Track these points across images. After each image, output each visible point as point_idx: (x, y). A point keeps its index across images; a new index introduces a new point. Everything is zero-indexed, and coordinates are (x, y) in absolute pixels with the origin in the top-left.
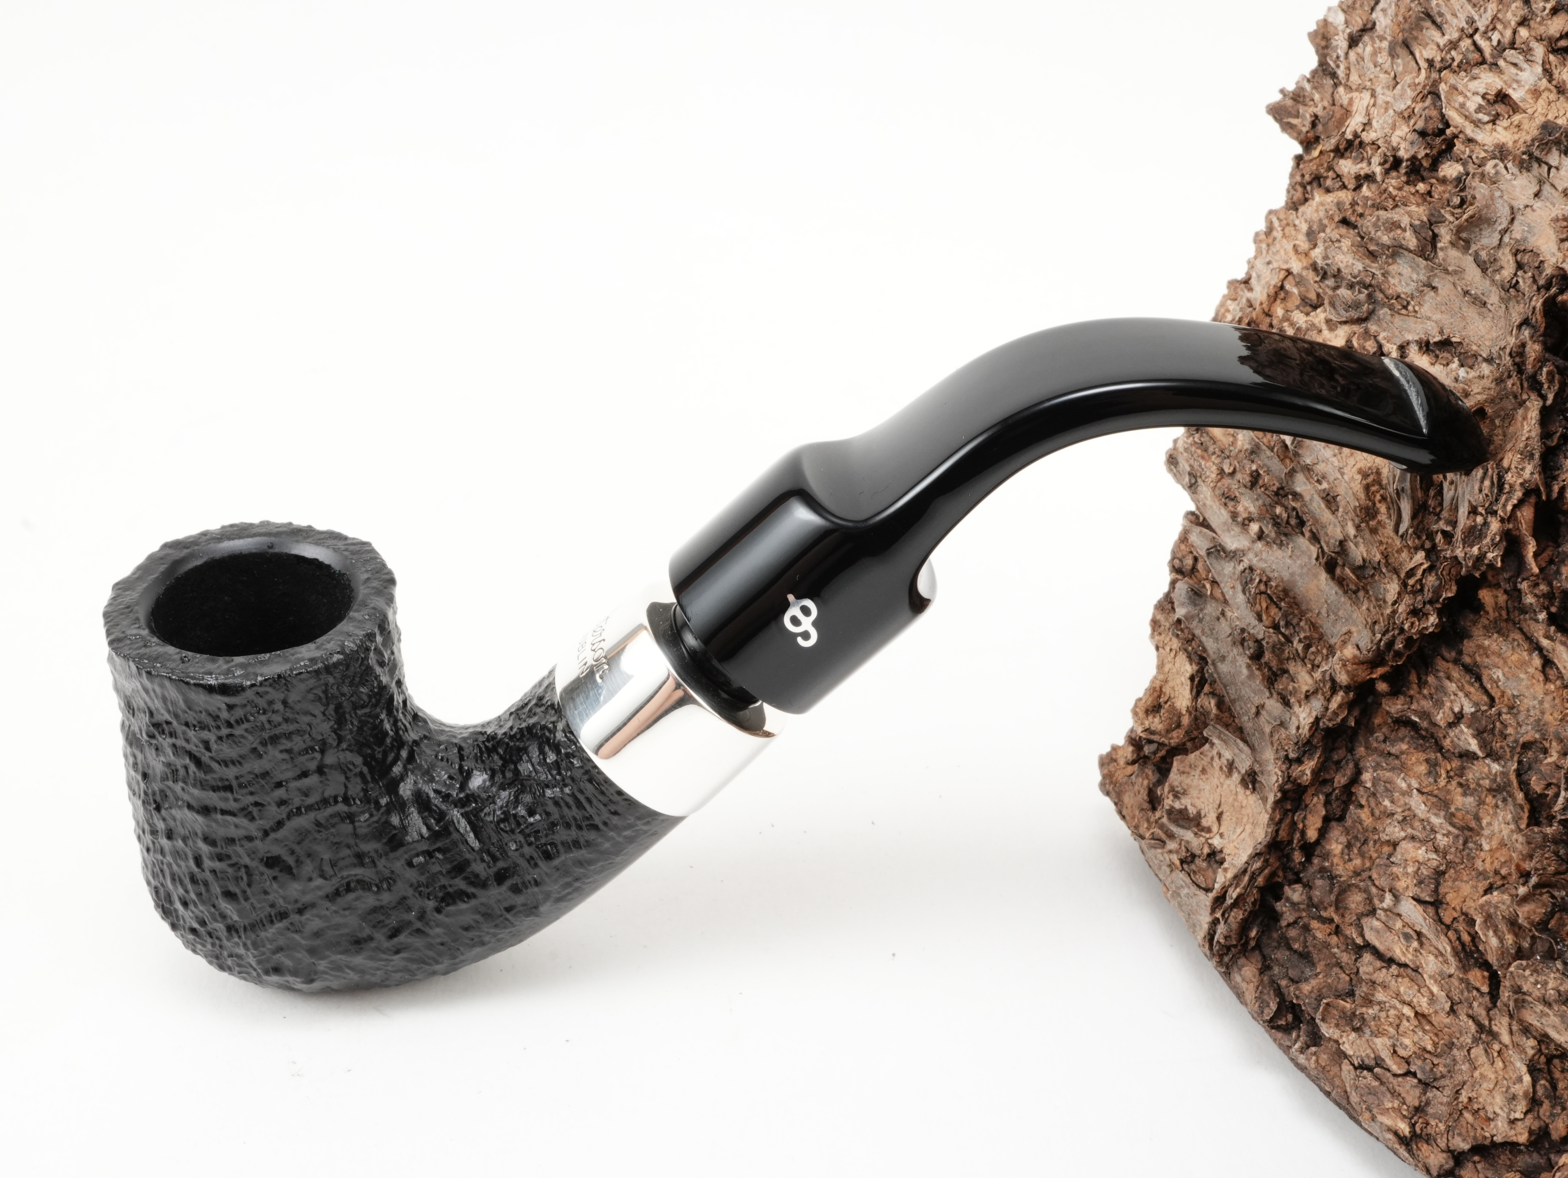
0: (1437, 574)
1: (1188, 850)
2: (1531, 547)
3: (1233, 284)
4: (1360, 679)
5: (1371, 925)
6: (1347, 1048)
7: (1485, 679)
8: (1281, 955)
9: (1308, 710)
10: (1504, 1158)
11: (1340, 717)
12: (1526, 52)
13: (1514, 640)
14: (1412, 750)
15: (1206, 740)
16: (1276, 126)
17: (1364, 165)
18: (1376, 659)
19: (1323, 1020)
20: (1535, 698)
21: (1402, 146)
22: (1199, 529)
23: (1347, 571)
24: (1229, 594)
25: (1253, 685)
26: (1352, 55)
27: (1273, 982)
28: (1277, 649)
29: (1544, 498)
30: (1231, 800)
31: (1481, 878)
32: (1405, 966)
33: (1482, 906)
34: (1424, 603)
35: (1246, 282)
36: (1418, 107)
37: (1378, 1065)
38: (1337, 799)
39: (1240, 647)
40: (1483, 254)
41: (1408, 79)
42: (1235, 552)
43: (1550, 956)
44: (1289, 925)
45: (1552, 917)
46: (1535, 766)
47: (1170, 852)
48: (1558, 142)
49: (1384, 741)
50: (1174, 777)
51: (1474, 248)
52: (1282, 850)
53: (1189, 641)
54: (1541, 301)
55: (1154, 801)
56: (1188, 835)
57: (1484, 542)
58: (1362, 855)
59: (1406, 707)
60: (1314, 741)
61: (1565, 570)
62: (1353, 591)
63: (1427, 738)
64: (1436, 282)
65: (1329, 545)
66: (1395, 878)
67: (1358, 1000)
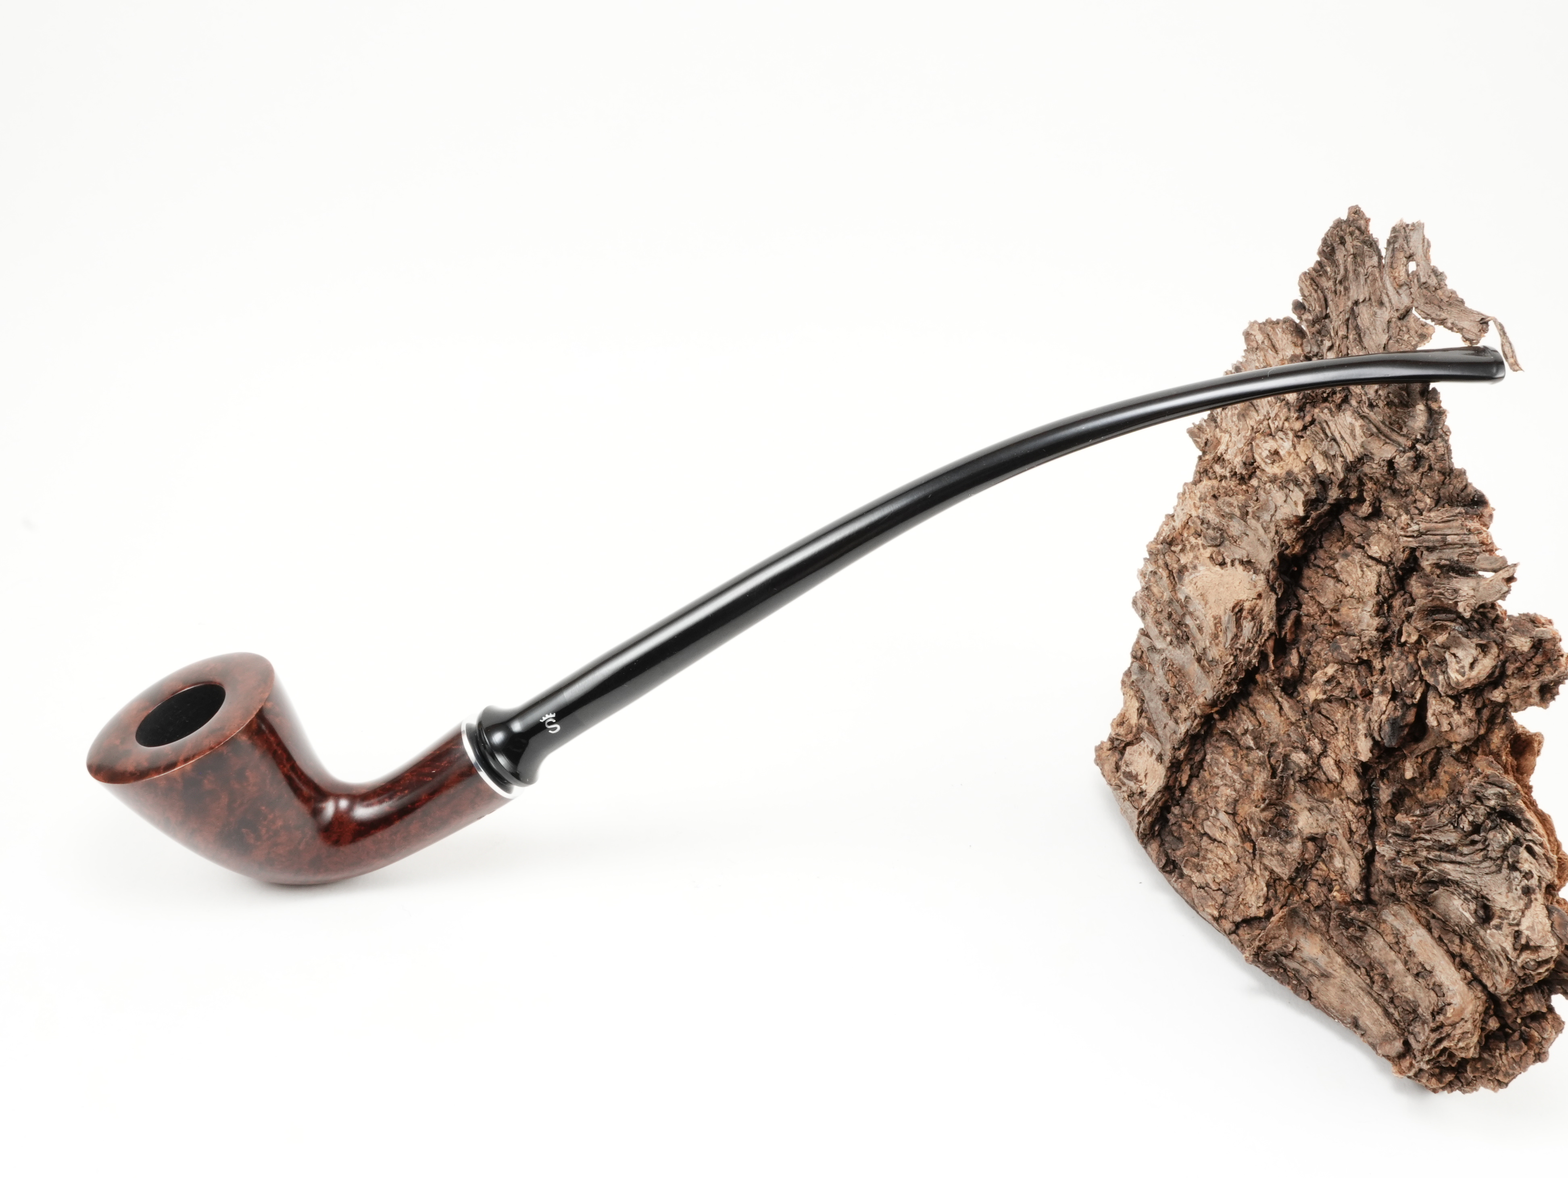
0: (1237, 667)
1: (1131, 791)
2: (1271, 658)
3: (1168, 516)
4: (1206, 713)
5: (1207, 824)
6: (1194, 879)
7: (1257, 714)
8: (1169, 838)
9: (1184, 726)
10: (1256, 924)
11: (1198, 730)
12: (1286, 434)
13: (1269, 698)
14: (1227, 745)
15: (1142, 739)
16: (1191, 440)
17: (1223, 470)
18: (1213, 703)
19: (1185, 867)
20: (1276, 723)
21: (1238, 466)
22: (1145, 637)
23: (1205, 663)
24: (1156, 670)
25: (1164, 714)
27: (1164, 851)
28: (1175, 696)
29: (1278, 637)
30: (1151, 767)
31: (1251, 802)
32: (1220, 842)
33: (1249, 814)
34: (1231, 680)
35: (1173, 516)
36: (1246, 448)
37: (1207, 886)
38: (1196, 767)
39: (1159, 696)
40: (1264, 524)
41: (1243, 433)
42: (1160, 650)
43: (1276, 835)
44: (1172, 824)
45: (1276, 818)
46: (1273, 753)
47: (1123, 792)
48: (1292, 481)
49: (1217, 741)
50: (1126, 756)
51: (1261, 521)
52: (1171, 790)
53: (1137, 692)
55: (1117, 768)
56: (1131, 784)
57: (1253, 654)
58: (1205, 793)
59: (1226, 726)
60: (1186, 740)
61: (1286, 668)
62: (1207, 672)
63: (1234, 740)
64: (1248, 532)
65: (1199, 650)
66: (1217, 802)
67: (1200, 858)
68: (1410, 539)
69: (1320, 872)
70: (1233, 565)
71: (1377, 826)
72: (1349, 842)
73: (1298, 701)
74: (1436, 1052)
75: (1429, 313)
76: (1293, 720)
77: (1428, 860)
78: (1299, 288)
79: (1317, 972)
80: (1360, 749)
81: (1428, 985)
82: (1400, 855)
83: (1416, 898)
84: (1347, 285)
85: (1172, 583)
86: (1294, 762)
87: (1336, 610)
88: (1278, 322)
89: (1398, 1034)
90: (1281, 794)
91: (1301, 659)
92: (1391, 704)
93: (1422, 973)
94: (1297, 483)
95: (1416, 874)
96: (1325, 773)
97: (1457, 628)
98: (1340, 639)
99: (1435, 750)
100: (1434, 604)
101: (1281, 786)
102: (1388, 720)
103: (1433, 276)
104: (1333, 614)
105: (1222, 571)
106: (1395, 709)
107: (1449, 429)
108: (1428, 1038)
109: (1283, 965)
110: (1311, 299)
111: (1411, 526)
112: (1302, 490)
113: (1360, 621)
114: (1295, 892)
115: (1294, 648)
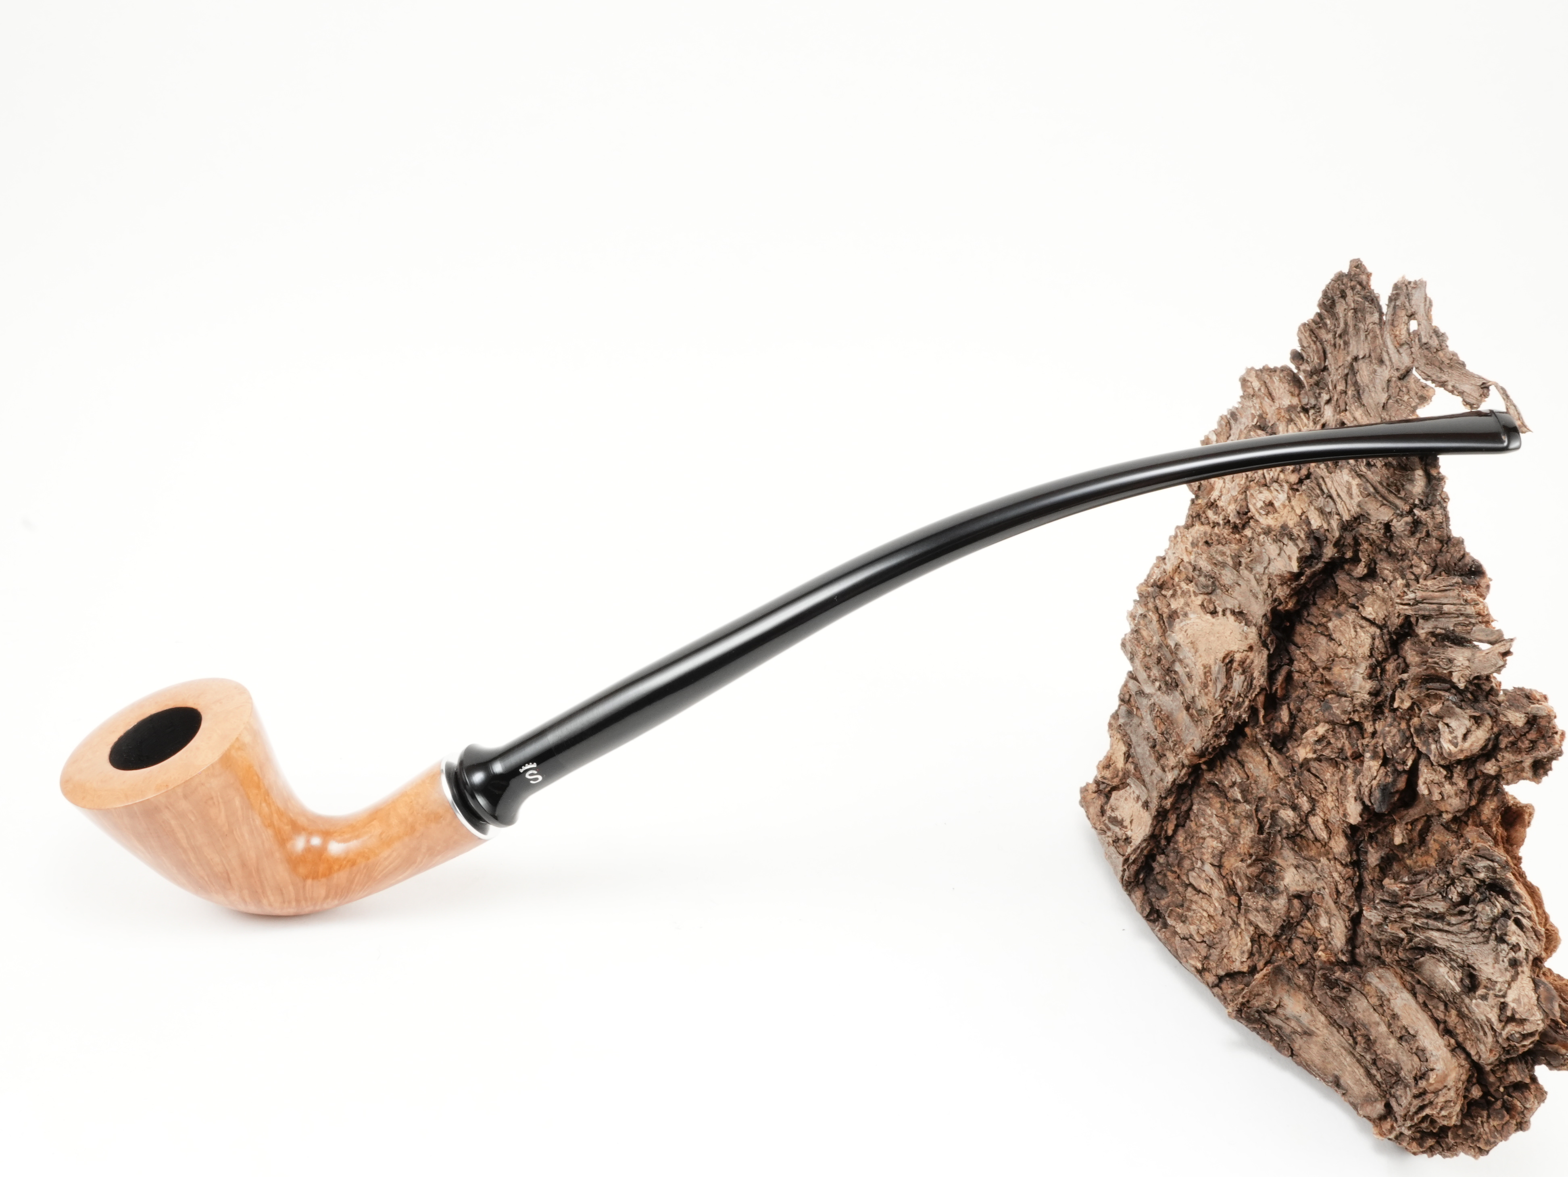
0: (1226, 720)
1: (1116, 836)
2: (1262, 713)
3: (1158, 558)
4: (1194, 763)
5: (1192, 874)
6: (1178, 930)
7: (1246, 767)
8: (1153, 887)
9: (1171, 775)
10: (1239, 978)
11: (1185, 780)
12: (1281, 486)
13: (1258, 751)
14: (1214, 797)
15: (1129, 785)
17: (1216, 517)
18: (1202, 754)
19: (1169, 917)
20: (1264, 778)
21: (1232, 515)
22: (1133, 680)
23: (1194, 712)
24: (1144, 715)
25: (1151, 760)
27: (1149, 899)
28: (1163, 744)
29: (1269, 692)
30: (1137, 813)
31: (1237, 855)
32: (1205, 894)
33: (1235, 868)
34: (1220, 732)
35: (1164, 559)
36: (1240, 497)
37: (1191, 938)
38: (1183, 816)
39: (1147, 741)
40: (1257, 576)
42: (1148, 695)
43: (1261, 891)
44: (1157, 873)
45: (1262, 874)
46: (1262, 808)
47: (1108, 837)
48: (1287, 534)
49: (1204, 791)
50: (1112, 800)
51: (1254, 572)
52: (1156, 839)
53: (1124, 735)
55: (1103, 812)
56: (1117, 829)
57: (1243, 709)
58: (1191, 843)
59: (1213, 777)
60: (1173, 790)
61: (1276, 724)
62: (1196, 721)
63: (1221, 792)
64: (1240, 582)
65: (1188, 697)
66: (1203, 854)
67: (1185, 908)
68: (1406, 607)
69: (1305, 930)
70: (1224, 614)
71: (1364, 887)
72: (1335, 903)
73: (1287, 757)
74: (1418, 1119)
75: (1429, 374)
76: (1282, 776)
77: (1415, 927)
78: (1298, 338)
79: (1299, 1030)
80: (1349, 811)
81: (1411, 1049)
82: (1388, 921)
83: (1402, 963)
84: (1346, 339)
85: (1162, 627)
86: (1282, 819)
87: (1329, 669)
88: (1274, 370)
89: (1380, 1095)
90: (1268, 850)
91: (1291, 715)
92: (1382, 770)
93: (1406, 1037)
94: (1291, 537)
95: (1402, 940)
96: (1312, 832)
97: (1450, 698)
98: (1332, 699)
99: (1425, 818)
100: (1428, 672)
101: (1268, 842)
102: (1379, 785)
103: (1434, 337)
104: (1325, 673)
105: (1213, 620)
106: (1386, 774)
107: (1447, 496)
108: (1410, 1104)
109: (1266, 1021)
110: (1310, 350)
111: (1407, 595)
112: (1297, 545)
113: (1352, 683)
114: (1279, 950)
115: (1284, 704)
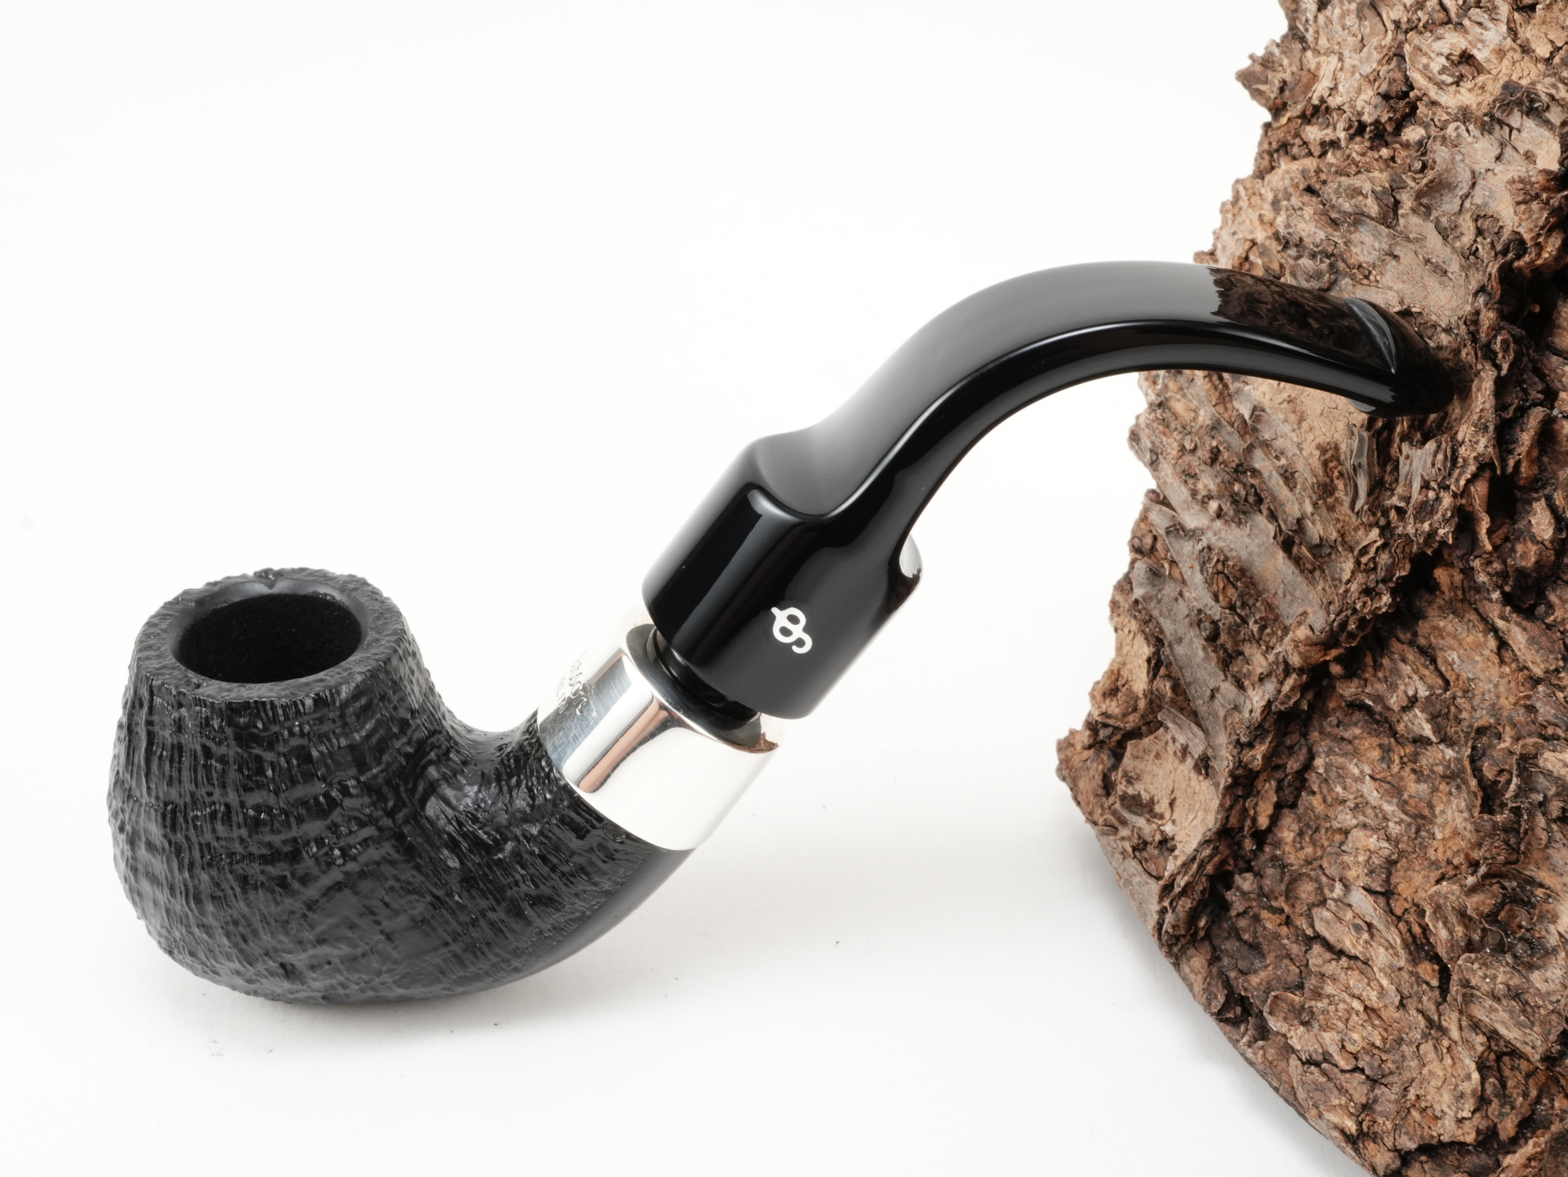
0: (1390, 552)
1: (1140, 837)
2: (1484, 524)
3: (1199, 256)
4: (1313, 661)
5: (1322, 915)
6: (1295, 1042)
7: (1440, 661)
8: (1230, 945)
9: (1260, 694)
10: (1452, 1158)
11: (1293, 701)
12: (1492, 10)
13: (1469, 621)
14: (1365, 735)
15: (1161, 724)
16: (1246, 93)
17: (1329, 131)
18: (1330, 641)
19: (1271, 1013)
20: (1490, 681)
21: (1366, 110)
22: (1159, 507)
23: (1304, 549)
24: (1187, 575)
25: (1209, 667)
26: (1321, 18)
27: (1221, 973)
28: (1234, 630)
29: (1498, 472)
30: (1184, 785)
31: (1433, 867)
32: (1356, 958)
33: (1431, 897)
34: (1377, 582)
35: (1212, 254)
36: (1383, 70)
37: (1326, 1060)
38: (1290, 785)
39: (1197, 629)
40: (1444, 221)
41: (1374, 41)
42: (1194, 531)
43: (1501, 949)
44: (1239, 915)
45: (1502, 909)
46: (1488, 752)
47: (1123, 839)
48: (1519, 103)
49: (1338, 726)
50: (1127, 761)
51: (1435, 214)
52: (1233, 838)
53: (1146, 622)
54: (1496, 266)
55: (1107, 787)
56: (1140, 822)
57: (1436, 518)
58: (1314, 843)
59: (1360, 690)
60: (1266, 725)
61: (1520, 548)
62: (1309, 571)
63: (1381, 722)
64: (1397, 251)
65: (1287, 523)
66: (1346, 867)
67: (1307, 993)
73: (1549, 627)
76: (1538, 671)
85: (1216, 388)
86: (1548, 774)
90: (1517, 850)
94: (1531, 107)
101: (1517, 831)
112: (1547, 123)
114: (1554, 1090)
115: (1538, 500)
